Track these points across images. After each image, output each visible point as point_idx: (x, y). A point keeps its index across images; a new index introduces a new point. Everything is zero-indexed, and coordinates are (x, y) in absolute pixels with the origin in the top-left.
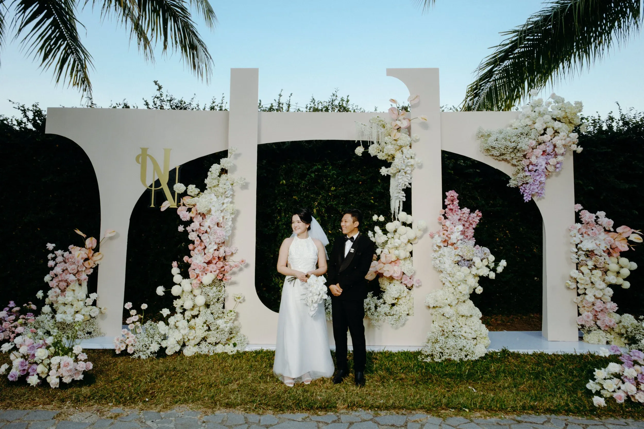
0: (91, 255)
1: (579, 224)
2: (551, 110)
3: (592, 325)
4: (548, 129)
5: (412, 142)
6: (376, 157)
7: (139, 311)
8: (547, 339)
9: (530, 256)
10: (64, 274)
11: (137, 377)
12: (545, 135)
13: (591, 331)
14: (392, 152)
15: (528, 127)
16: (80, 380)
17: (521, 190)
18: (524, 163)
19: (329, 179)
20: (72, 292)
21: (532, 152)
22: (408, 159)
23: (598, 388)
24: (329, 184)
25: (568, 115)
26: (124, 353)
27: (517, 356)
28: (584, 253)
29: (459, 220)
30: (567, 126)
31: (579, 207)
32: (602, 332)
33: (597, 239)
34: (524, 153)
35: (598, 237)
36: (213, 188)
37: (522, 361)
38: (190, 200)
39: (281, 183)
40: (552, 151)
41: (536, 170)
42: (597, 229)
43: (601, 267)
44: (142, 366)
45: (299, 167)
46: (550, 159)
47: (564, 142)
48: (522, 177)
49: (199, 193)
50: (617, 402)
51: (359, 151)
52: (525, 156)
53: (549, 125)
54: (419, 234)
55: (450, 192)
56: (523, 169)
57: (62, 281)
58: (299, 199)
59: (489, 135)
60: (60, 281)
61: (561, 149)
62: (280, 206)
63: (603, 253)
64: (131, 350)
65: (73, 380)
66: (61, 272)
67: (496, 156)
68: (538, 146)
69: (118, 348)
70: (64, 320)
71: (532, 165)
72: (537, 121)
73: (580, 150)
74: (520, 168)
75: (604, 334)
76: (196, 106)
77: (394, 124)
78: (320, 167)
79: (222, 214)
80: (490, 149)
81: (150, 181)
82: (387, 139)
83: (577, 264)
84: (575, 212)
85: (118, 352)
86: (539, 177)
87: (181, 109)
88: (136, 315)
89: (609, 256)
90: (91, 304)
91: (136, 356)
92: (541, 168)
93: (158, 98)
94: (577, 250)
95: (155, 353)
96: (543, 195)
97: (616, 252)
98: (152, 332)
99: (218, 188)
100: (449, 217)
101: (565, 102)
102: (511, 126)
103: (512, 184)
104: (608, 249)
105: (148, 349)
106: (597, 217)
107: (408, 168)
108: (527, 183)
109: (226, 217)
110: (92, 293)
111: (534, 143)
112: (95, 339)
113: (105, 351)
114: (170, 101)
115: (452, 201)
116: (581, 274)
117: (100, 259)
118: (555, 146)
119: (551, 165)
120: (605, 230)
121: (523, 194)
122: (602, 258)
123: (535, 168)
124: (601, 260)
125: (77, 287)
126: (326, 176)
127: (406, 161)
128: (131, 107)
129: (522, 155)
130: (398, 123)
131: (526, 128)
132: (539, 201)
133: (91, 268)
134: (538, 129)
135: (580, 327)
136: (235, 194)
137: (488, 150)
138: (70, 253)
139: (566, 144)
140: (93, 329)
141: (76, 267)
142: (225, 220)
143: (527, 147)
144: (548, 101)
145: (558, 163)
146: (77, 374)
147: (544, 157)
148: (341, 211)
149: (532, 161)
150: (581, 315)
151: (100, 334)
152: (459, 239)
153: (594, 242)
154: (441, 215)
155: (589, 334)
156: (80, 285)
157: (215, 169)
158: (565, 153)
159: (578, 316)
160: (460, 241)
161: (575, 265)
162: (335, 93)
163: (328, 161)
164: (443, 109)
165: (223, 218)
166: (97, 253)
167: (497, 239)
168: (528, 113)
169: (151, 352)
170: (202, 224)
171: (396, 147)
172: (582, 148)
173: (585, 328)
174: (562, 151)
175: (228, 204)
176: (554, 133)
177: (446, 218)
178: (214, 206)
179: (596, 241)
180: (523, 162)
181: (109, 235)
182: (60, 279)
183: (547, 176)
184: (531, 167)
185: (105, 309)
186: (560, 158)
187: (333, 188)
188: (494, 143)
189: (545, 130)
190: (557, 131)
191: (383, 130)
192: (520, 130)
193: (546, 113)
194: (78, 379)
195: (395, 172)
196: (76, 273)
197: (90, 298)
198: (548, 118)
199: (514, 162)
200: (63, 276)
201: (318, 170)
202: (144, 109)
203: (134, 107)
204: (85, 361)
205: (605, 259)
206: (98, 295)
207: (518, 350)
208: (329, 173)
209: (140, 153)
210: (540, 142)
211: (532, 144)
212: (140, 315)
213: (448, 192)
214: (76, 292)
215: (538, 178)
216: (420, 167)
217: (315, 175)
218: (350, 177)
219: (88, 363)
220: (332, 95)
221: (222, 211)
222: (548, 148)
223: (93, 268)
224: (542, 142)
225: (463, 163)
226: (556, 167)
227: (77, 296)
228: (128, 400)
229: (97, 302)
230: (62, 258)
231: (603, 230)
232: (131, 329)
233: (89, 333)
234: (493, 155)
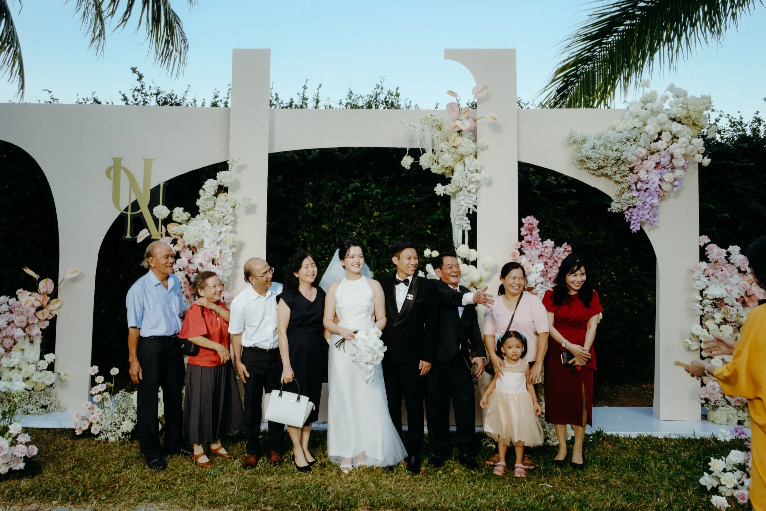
0: (45, 303)
1: (704, 263)
2: (669, 107)
3: (720, 399)
4: (663, 134)
5: (479, 150)
6: (429, 170)
7: (108, 378)
8: (658, 418)
9: (642, 306)
10: (9, 328)
11: (98, 466)
12: (660, 141)
13: (718, 407)
14: (450, 163)
15: (636, 130)
16: (21, 470)
17: (626, 216)
18: (630, 180)
19: (370, 201)
20: (20, 353)
21: (641, 164)
22: (472, 173)
23: (715, 483)
24: (371, 208)
25: (691, 113)
26: (87, 434)
27: (614, 440)
28: (711, 302)
29: (540, 256)
30: (689, 129)
31: (706, 239)
32: (733, 408)
33: (728, 283)
34: (630, 166)
35: (729, 281)
36: (207, 212)
37: (620, 447)
38: (176, 228)
39: (307, 206)
40: (668, 163)
41: (647, 189)
42: (727, 269)
43: (732, 321)
44: (108, 451)
45: (330, 184)
46: (664, 174)
47: (684, 151)
48: (628, 198)
49: (189, 219)
50: (738, 502)
51: (407, 162)
52: (631, 170)
53: (665, 127)
54: (485, 274)
55: (528, 217)
56: (629, 188)
57: (7, 337)
58: (329, 228)
59: (584, 141)
60: (4, 337)
61: (681, 161)
62: (304, 237)
63: (735, 302)
64: (96, 430)
65: (10, 469)
66: (5, 326)
67: (593, 170)
68: (649, 157)
69: (78, 427)
70: (9, 389)
71: (642, 182)
72: (648, 121)
73: (707, 161)
74: (625, 186)
75: (736, 411)
76: (192, 101)
77: (453, 125)
78: (358, 184)
79: (219, 247)
80: (585, 160)
81: (125, 203)
82: (443, 145)
83: (702, 317)
84: (700, 246)
85: (78, 433)
86: (651, 198)
87: (172, 105)
88: (103, 383)
89: (744, 307)
90: (46, 368)
91: (102, 437)
92: (653, 187)
93: (138, 91)
94: (701, 299)
95: (128, 433)
96: (656, 223)
97: (753, 301)
98: (124, 405)
99: (213, 212)
100: (526, 252)
101: (688, 96)
102: (614, 129)
103: (615, 207)
104: (742, 297)
105: (119, 428)
106: (729, 254)
107: (472, 186)
108: (635, 207)
109: (223, 252)
110: (48, 353)
111: (644, 152)
112: (52, 415)
113: (63, 432)
114: (157, 94)
115: (531, 230)
116: (705, 330)
117: (59, 308)
118: (672, 157)
119: (667, 183)
120: (740, 271)
121: (629, 222)
122: (734, 309)
123: (645, 186)
124: (733, 311)
125: (26, 344)
126: (368, 197)
127: (470, 175)
128: (104, 103)
129: (628, 169)
130: (458, 123)
131: (634, 131)
132: (652, 231)
133: (47, 319)
134: (649, 133)
135: (703, 402)
136: (238, 220)
137: (582, 161)
138: (17, 300)
139: (688, 154)
140: (49, 402)
141: (25, 319)
142: (222, 255)
143: (634, 158)
144: (665, 94)
145: (675, 180)
146: (16, 462)
147: (658, 171)
148: (387, 244)
149: (641, 177)
150: (705, 385)
151: (58, 408)
152: (538, 281)
153: (723, 288)
154: (516, 249)
155: (715, 411)
156: (32, 342)
157: (210, 185)
158: (686, 166)
159: (702, 386)
160: (540, 285)
161: (699, 318)
162: (380, 84)
163: (369, 176)
164: (528, 106)
165: (221, 253)
166: (55, 300)
167: (599, 284)
168: (637, 111)
169: (123, 433)
170: (191, 261)
171: (456, 156)
172: (709, 160)
173: (710, 403)
174: (682, 162)
175: (227, 234)
176: (672, 139)
177: (522, 253)
178: (208, 236)
179: (726, 286)
180: (629, 178)
181: (69, 276)
182: (4, 335)
183: (661, 198)
184: (639, 185)
185: (65, 375)
186: (679, 173)
187: (376, 214)
188: (590, 151)
189: (660, 134)
190: (677, 136)
191: (438, 133)
192: (626, 134)
193: (662, 110)
194: (18, 468)
195: (454, 191)
196: (26, 327)
197: (44, 359)
198: (663, 117)
199: (618, 177)
200: (7, 330)
201: (356, 189)
202: (121, 106)
203: (108, 103)
204: (27, 444)
205: (738, 310)
206: (56, 357)
207: (618, 433)
208: (370, 193)
209: (112, 164)
210: (653, 150)
211: (640, 153)
212: (109, 384)
213: (525, 218)
214: (26, 352)
215: (648, 200)
216: (489, 183)
217: (353, 196)
218: (399, 199)
219: (30, 446)
220: (375, 86)
221: (218, 243)
222: (662, 160)
223: (49, 320)
224: (656, 151)
225: (554, 180)
226: (674, 186)
227: (28, 358)
228: (79, 497)
229: (56, 365)
230: (8, 306)
231: (737, 271)
232: (97, 401)
233: (45, 407)
234: (589, 169)
